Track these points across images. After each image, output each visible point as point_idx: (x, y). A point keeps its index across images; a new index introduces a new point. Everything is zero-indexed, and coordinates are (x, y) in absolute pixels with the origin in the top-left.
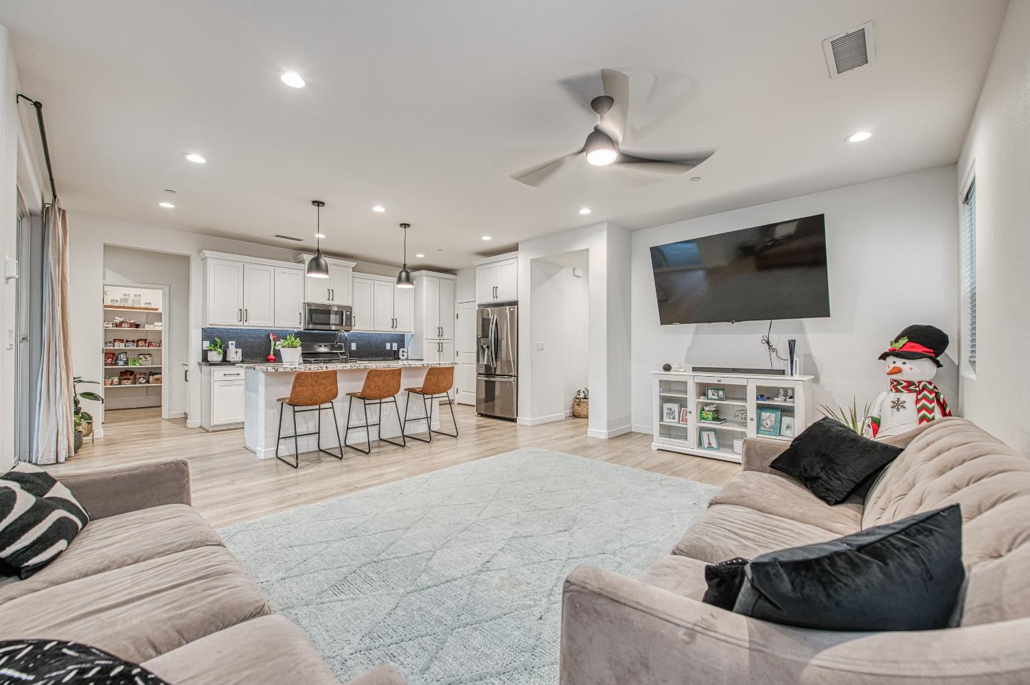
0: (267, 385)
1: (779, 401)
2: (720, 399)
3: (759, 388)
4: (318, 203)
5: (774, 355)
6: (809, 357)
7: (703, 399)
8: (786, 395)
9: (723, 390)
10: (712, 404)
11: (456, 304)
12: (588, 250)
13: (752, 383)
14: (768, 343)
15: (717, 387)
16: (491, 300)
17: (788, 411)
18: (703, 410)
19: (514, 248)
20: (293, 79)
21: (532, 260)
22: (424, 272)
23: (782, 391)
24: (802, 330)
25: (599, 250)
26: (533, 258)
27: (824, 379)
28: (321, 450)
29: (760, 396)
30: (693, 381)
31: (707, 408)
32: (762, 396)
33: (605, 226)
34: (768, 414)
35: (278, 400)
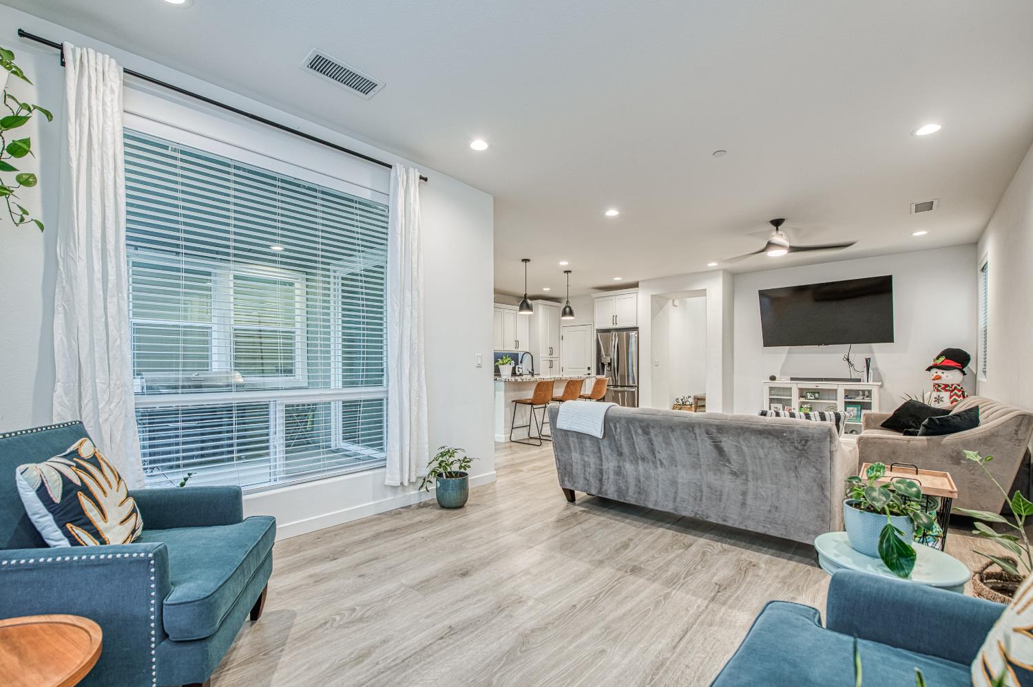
0: (505, 391)
1: (859, 399)
2: (816, 399)
3: (846, 391)
4: (526, 260)
5: (851, 368)
6: (876, 369)
7: (803, 400)
8: (864, 395)
9: (818, 393)
10: (808, 403)
11: (561, 328)
12: (705, 290)
13: (841, 388)
14: (848, 360)
15: (814, 392)
16: (610, 326)
17: (867, 406)
18: (802, 407)
19: (636, 285)
20: (612, 213)
21: (652, 296)
22: (540, 301)
23: (861, 393)
24: (871, 351)
25: (715, 290)
26: (653, 294)
27: (887, 385)
28: (531, 438)
29: (846, 397)
30: (795, 387)
31: (805, 406)
32: (847, 396)
33: (721, 273)
34: (851, 408)
35: (513, 401)
